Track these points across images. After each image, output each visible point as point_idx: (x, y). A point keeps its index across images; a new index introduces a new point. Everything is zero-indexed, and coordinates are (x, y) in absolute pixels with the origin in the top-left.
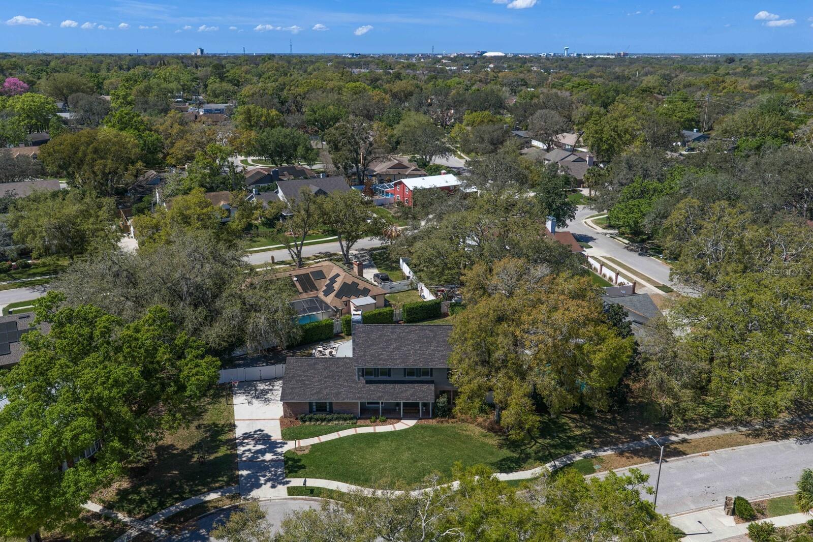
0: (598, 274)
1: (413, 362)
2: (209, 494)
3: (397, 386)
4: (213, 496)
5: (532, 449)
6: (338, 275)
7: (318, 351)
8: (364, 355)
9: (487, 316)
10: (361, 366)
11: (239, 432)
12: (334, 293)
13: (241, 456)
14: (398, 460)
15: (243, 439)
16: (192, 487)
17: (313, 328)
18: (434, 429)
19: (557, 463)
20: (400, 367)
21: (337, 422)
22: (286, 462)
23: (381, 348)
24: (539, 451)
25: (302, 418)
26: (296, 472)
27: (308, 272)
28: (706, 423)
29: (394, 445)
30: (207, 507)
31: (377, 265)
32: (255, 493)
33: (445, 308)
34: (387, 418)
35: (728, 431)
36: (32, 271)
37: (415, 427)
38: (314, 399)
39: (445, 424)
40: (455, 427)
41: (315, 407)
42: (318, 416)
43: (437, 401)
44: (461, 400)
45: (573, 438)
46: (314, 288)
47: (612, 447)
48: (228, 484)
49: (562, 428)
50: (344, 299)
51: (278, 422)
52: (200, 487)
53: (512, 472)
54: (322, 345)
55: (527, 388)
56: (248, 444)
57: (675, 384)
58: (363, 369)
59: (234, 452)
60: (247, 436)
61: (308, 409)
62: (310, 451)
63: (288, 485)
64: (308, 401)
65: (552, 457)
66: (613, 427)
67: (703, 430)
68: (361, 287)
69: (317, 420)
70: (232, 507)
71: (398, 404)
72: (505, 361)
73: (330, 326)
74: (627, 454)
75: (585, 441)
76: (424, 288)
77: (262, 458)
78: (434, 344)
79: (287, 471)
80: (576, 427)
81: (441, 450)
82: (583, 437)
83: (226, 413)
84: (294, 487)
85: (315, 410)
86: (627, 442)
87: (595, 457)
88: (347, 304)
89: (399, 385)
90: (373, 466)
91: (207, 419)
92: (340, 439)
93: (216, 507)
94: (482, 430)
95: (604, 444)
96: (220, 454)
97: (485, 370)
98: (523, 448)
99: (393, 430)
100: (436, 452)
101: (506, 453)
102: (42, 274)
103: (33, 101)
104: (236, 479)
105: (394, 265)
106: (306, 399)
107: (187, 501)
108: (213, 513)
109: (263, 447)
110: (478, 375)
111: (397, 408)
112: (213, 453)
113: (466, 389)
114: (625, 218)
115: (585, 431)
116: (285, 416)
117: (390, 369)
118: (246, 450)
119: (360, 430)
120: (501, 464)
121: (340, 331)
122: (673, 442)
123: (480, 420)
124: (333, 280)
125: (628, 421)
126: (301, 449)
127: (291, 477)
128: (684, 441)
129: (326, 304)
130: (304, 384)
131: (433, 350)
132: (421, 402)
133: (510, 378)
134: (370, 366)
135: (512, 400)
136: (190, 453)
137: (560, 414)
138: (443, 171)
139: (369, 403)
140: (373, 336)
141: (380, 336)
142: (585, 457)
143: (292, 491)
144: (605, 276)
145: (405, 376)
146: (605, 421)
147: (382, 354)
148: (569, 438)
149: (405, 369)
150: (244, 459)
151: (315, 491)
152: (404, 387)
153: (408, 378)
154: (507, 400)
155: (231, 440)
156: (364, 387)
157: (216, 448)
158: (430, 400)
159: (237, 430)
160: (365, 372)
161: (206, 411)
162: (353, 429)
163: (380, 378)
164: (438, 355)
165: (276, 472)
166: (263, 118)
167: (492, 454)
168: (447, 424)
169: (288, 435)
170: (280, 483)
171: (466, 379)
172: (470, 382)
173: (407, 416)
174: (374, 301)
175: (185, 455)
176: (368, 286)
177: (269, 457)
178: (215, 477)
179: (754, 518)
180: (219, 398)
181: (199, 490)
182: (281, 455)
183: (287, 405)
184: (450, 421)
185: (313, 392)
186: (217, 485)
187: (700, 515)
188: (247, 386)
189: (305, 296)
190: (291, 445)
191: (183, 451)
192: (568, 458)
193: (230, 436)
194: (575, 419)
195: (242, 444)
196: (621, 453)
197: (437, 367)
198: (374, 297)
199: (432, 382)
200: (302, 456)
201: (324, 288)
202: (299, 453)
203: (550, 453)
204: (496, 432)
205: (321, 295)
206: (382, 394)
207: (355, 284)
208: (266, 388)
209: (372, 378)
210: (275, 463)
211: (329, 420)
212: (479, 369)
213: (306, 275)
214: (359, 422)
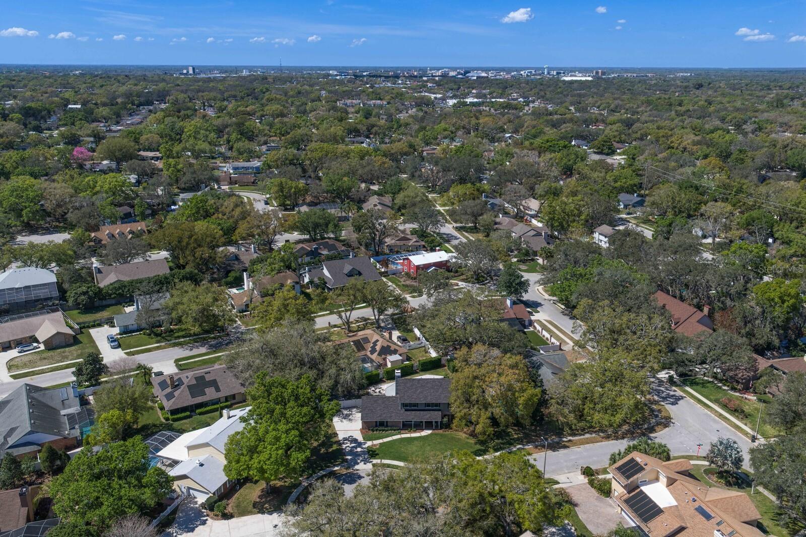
0: (540, 334)
1: (430, 400)
2: (334, 467)
3: (422, 412)
4: (336, 468)
5: (492, 444)
6: (377, 341)
7: (371, 390)
8: (404, 396)
9: (469, 377)
10: (401, 401)
11: (340, 437)
12: (377, 352)
13: (345, 449)
15: (344, 441)
16: (325, 464)
17: (368, 376)
18: (441, 435)
20: (423, 402)
21: (391, 432)
22: (368, 452)
23: (412, 392)
24: (495, 446)
25: (372, 429)
26: (375, 456)
27: (359, 338)
28: (583, 431)
29: (421, 443)
30: (335, 473)
31: (398, 328)
32: (357, 467)
33: (443, 362)
34: (417, 429)
35: (594, 435)
36: (176, 335)
37: (431, 434)
38: (378, 420)
39: (447, 433)
40: (452, 434)
41: (379, 423)
42: (381, 428)
43: (443, 420)
44: (455, 420)
45: (513, 439)
46: (364, 349)
47: (532, 444)
48: (342, 462)
49: (508, 434)
50: (383, 356)
51: (360, 432)
52: (329, 464)
54: (373, 387)
55: (489, 414)
56: (347, 443)
57: (566, 411)
58: (403, 403)
59: (341, 447)
60: (345, 439)
61: (375, 425)
62: (379, 447)
63: (372, 463)
64: (375, 420)
65: (501, 449)
66: (534, 434)
67: (581, 435)
68: (392, 348)
69: (380, 430)
70: (347, 473)
71: (422, 422)
72: (477, 401)
73: (377, 374)
74: (539, 448)
75: (519, 441)
76: (430, 347)
77: (356, 450)
78: (441, 390)
79: (370, 456)
80: (515, 433)
82: (518, 439)
83: (331, 427)
84: (376, 464)
85: (378, 425)
86: (540, 441)
87: (524, 449)
88: (385, 359)
90: (413, 453)
92: (393, 440)
93: (339, 473)
94: (466, 435)
95: (528, 442)
96: (334, 448)
97: (468, 405)
98: (487, 444)
99: (420, 435)
101: (478, 447)
102: (184, 337)
103: (116, 181)
104: (346, 460)
105: (409, 328)
106: (373, 419)
107: (325, 470)
109: (355, 444)
110: (464, 408)
111: (422, 424)
112: (331, 448)
113: (458, 415)
115: (519, 435)
116: (363, 428)
118: (347, 446)
119: (404, 436)
121: (382, 377)
122: (564, 441)
123: (465, 430)
124: (375, 343)
126: (375, 445)
127: (373, 459)
128: (570, 441)
129: (372, 359)
130: (373, 411)
131: (440, 393)
132: (434, 421)
133: (480, 409)
134: (407, 401)
135: (481, 420)
137: (507, 426)
138: (437, 248)
139: (407, 421)
140: (408, 385)
141: (412, 385)
142: (518, 449)
144: (544, 336)
146: (531, 431)
148: (511, 439)
150: (347, 451)
151: (388, 465)
152: (425, 413)
153: (427, 408)
154: (478, 420)
155: (337, 441)
156: (404, 413)
157: (331, 446)
158: (439, 420)
160: (404, 405)
162: (399, 435)
163: (413, 408)
164: (442, 396)
165: (364, 457)
166: (293, 190)
167: (471, 447)
168: (448, 432)
169: (366, 438)
170: (368, 462)
171: (458, 410)
172: (460, 411)
173: (427, 428)
174: (401, 358)
176: (396, 347)
177: (359, 449)
178: (335, 460)
179: (592, 475)
182: (365, 448)
183: (364, 423)
184: (450, 431)
185: (378, 416)
186: (337, 463)
187: (568, 475)
188: (338, 412)
189: (359, 354)
190: (369, 443)
192: (509, 449)
193: (336, 439)
194: (515, 429)
195: (343, 443)
196: (536, 447)
197: (443, 402)
198: (400, 355)
199: (440, 410)
200: (376, 449)
201: (370, 349)
202: (374, 447)
204: (473, 437)
205: (369, 354)
206: (414, 417)
207: (389, 347)
208: (348, 413)
209: (408, 408)
210: (363, 453)
211: (387, 431)
212: (465, 405)
213: (358, 340)
214: (402, 432)
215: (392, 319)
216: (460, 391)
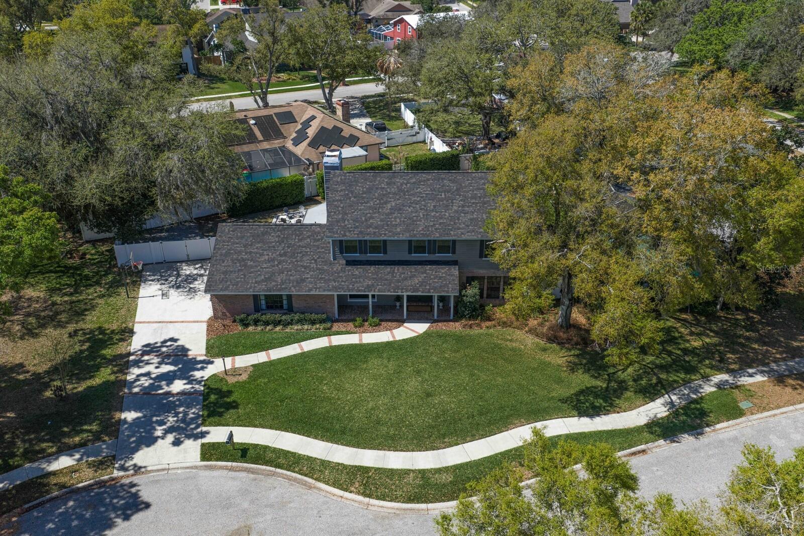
1: (423, 231)
2: (57, 459)
3: (398, 270)
4: (65, 462)
5: (626, 373)
6: (313, 118)
7: (279, 219)
8: (344, 220)
10: (338, 237)
11: (137, 343)
12: (308, 141)
13: (131, 384)
14: (398, 393)
15: (142, 355)
16: (31, 445)
17: (273, 186)
18: (458, 339)
19: (674, 398)
20: (402, 237)
21: (300, 327)
22: (206, 396)
23: (370, 207)
24: (640, 378)
25: (242, 321)
26: (220, 415)
27: (271, 113)
29: (391, 366)
30: (48, 484)
31: (370, 114)
34: (381, 320)
37: (426, 334)
38: (262, 290)
39: (476, 331)
40: (492, 335)
41: (263, 302)
42: (269, 316)
43: (463, 292)
44: (515, 293)
45: (693, 352)
46: (279, 135)
47: (761, 368)
48: (97, 437)
50: (320, 148)
51: (204, 326)
52: (44, 445)
53: (598, 415)
54: (286, 212)
56: (148, 363)
58: (341, 241)
59: (123, 378)
60: (149, 349)
61: (252, 306)
62: (250, 377)
63: (205, 440)
64: (251, 292)
65: (663, 387)
66: (753, 334)
68: (346, 134)
69: (267, 323)
70: (96, 483)
71: (399, 298)
73: (299, 184)
74: (791, 381)
75: (713, 359)
76: (434, 138)
77: (166, 389)
78: (458, 202)
79: (206, 413)
80: (692, 333)
81: (472, 375)
82: (708, 352)
83: (123, 312)
84: (214, 444)
85: (264, 307)
86: (784, 359)
87: (737, 387)
89: (401, 268)
90: (356, 404)
91: (91, 321)
92: (304, 355)
93: (62, 486)
94: (537, 340)
95: (746, 363)
96: (97, 381)
97: (557, 239)
98: (611, 370)
99: (391, 339)
100: (464, 377)
104: (112, 428)
105: (393, 114)
106: (247, 290)
107: (15, 472)
108: (56, 498)
109: (172, 368)
111: (398, 304)
112: (86, 379)
113: (524, 272)
114: (701, 51)
115: (708, 340)
116: (215, 317)
117: (385, 242)
118: (143, 374)
119: (338, 340)
120: (578, 400)
121: (314, 193)
123: (533, 323)
124: (307, 124)
125: (774, 325)
126: (235, 372)
127: (211, 425)
129: (295, 155)
130: (245, 266)
131: (456, 211)
132: (436, 295)
133: (606, 252)
134: (352, 236)
136: (47, 380)
139: (352, 296)
140: (358, 189)
141: (369, 190)
142: (720, 386)
143: (210, 452)
145: (410, 252)
146: (736, 324)
147: (372, 218)
148: (686, 351)
149: (410, 242)
150: (136, 390)
151: (251, 452)
152: (408, 270)
153: (416, 256)
154: (599, 292)
155: (121, 356)
156: (343, 270)
157: (92, 370)
158: (452, 291)
159: (135, 338)
160: (344, 247)
161: (93, 307)
162: (326, 338)
163: (371, 256)
164: (465, 218)
165: (186, 414)
167: (559, 381)
168: (479, 330)
169: (217, 348)
170: (189, 437)
171: (523, 255)
173: (415, 316)
174: (365, 153)
175: (39, 381)
176: (356, 133)
177: (178, 386)
178: (77, 424)
180: (118, 287)
181: (43, 451)
182: (200, 382)
183: (218, 300)
184: (484, 324)
185: (259, 279)
186: (77, 439)
188: (166, 269)
189: (266, 145)
190: (220, 366)
191: (37, 376)
192: (690, 388)
193: (121, 349)
194: (685, 320)
195: (137, 364)
196: (780, 379)
197: (464, 237)
198: (365, 149)
199: (455, 263)
200: (234, 385)
201: (294, 135)
202: (231, 380)
203: (660, 381)
204: (561, 344)
205: (289, 145)
206: (373, 282)
207: (337, 130)
208: (195, 272)
209: (357, 256)
210: (187, 398)
211: (287, 324)
212: (546, 236)
213: (269, 117)
214: (336, 327)
215: (363, 103)
216: (529, 191)
